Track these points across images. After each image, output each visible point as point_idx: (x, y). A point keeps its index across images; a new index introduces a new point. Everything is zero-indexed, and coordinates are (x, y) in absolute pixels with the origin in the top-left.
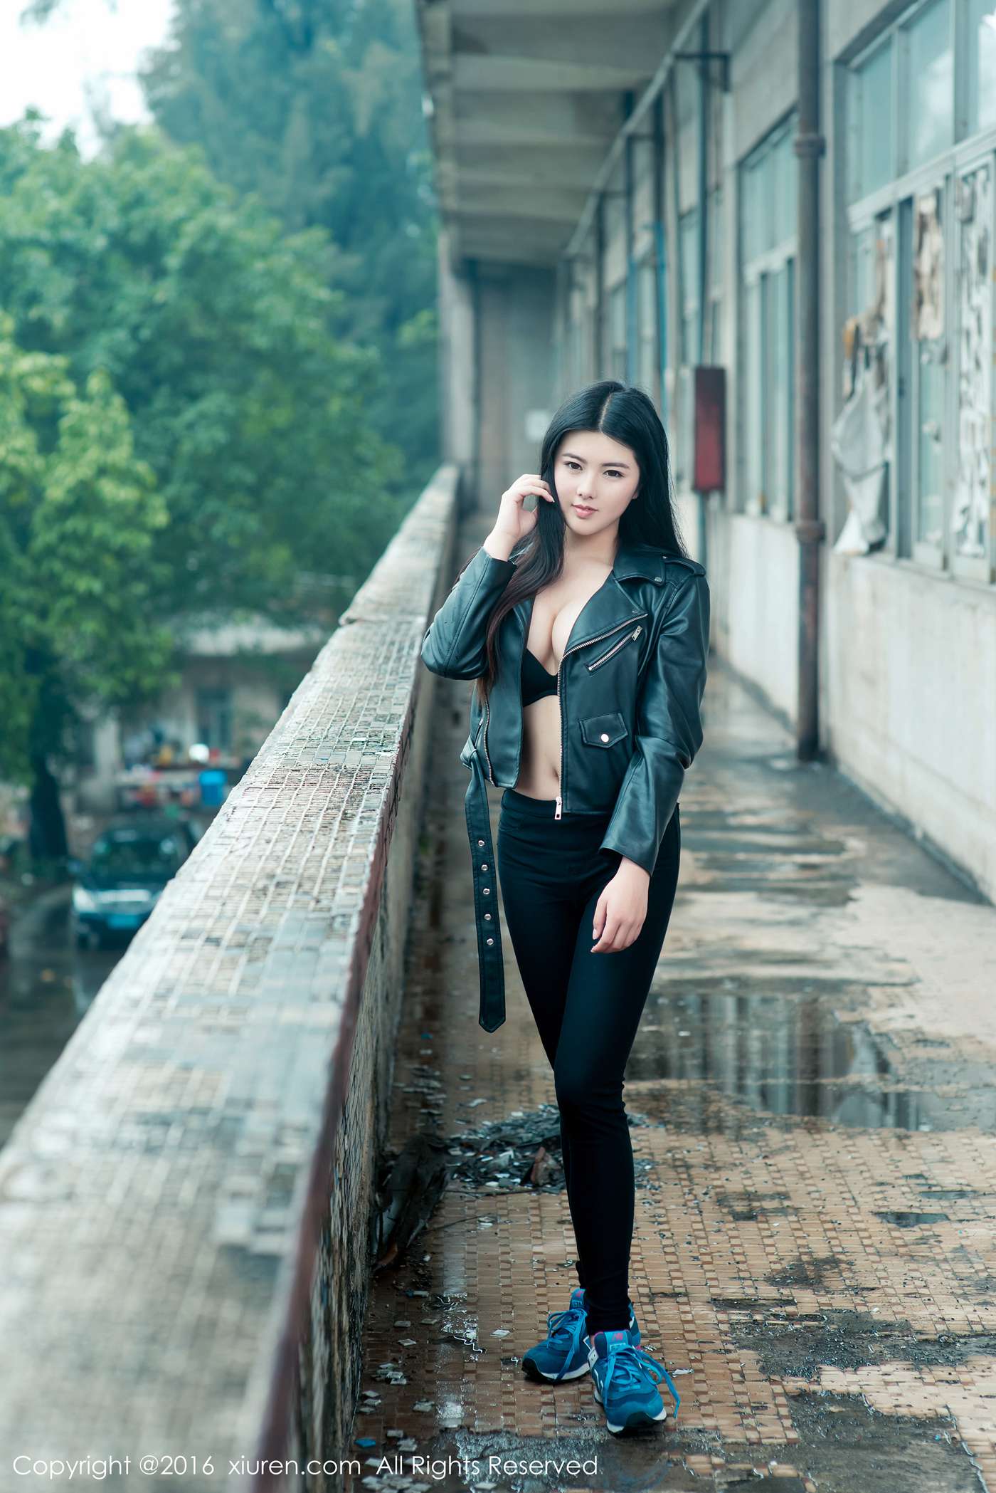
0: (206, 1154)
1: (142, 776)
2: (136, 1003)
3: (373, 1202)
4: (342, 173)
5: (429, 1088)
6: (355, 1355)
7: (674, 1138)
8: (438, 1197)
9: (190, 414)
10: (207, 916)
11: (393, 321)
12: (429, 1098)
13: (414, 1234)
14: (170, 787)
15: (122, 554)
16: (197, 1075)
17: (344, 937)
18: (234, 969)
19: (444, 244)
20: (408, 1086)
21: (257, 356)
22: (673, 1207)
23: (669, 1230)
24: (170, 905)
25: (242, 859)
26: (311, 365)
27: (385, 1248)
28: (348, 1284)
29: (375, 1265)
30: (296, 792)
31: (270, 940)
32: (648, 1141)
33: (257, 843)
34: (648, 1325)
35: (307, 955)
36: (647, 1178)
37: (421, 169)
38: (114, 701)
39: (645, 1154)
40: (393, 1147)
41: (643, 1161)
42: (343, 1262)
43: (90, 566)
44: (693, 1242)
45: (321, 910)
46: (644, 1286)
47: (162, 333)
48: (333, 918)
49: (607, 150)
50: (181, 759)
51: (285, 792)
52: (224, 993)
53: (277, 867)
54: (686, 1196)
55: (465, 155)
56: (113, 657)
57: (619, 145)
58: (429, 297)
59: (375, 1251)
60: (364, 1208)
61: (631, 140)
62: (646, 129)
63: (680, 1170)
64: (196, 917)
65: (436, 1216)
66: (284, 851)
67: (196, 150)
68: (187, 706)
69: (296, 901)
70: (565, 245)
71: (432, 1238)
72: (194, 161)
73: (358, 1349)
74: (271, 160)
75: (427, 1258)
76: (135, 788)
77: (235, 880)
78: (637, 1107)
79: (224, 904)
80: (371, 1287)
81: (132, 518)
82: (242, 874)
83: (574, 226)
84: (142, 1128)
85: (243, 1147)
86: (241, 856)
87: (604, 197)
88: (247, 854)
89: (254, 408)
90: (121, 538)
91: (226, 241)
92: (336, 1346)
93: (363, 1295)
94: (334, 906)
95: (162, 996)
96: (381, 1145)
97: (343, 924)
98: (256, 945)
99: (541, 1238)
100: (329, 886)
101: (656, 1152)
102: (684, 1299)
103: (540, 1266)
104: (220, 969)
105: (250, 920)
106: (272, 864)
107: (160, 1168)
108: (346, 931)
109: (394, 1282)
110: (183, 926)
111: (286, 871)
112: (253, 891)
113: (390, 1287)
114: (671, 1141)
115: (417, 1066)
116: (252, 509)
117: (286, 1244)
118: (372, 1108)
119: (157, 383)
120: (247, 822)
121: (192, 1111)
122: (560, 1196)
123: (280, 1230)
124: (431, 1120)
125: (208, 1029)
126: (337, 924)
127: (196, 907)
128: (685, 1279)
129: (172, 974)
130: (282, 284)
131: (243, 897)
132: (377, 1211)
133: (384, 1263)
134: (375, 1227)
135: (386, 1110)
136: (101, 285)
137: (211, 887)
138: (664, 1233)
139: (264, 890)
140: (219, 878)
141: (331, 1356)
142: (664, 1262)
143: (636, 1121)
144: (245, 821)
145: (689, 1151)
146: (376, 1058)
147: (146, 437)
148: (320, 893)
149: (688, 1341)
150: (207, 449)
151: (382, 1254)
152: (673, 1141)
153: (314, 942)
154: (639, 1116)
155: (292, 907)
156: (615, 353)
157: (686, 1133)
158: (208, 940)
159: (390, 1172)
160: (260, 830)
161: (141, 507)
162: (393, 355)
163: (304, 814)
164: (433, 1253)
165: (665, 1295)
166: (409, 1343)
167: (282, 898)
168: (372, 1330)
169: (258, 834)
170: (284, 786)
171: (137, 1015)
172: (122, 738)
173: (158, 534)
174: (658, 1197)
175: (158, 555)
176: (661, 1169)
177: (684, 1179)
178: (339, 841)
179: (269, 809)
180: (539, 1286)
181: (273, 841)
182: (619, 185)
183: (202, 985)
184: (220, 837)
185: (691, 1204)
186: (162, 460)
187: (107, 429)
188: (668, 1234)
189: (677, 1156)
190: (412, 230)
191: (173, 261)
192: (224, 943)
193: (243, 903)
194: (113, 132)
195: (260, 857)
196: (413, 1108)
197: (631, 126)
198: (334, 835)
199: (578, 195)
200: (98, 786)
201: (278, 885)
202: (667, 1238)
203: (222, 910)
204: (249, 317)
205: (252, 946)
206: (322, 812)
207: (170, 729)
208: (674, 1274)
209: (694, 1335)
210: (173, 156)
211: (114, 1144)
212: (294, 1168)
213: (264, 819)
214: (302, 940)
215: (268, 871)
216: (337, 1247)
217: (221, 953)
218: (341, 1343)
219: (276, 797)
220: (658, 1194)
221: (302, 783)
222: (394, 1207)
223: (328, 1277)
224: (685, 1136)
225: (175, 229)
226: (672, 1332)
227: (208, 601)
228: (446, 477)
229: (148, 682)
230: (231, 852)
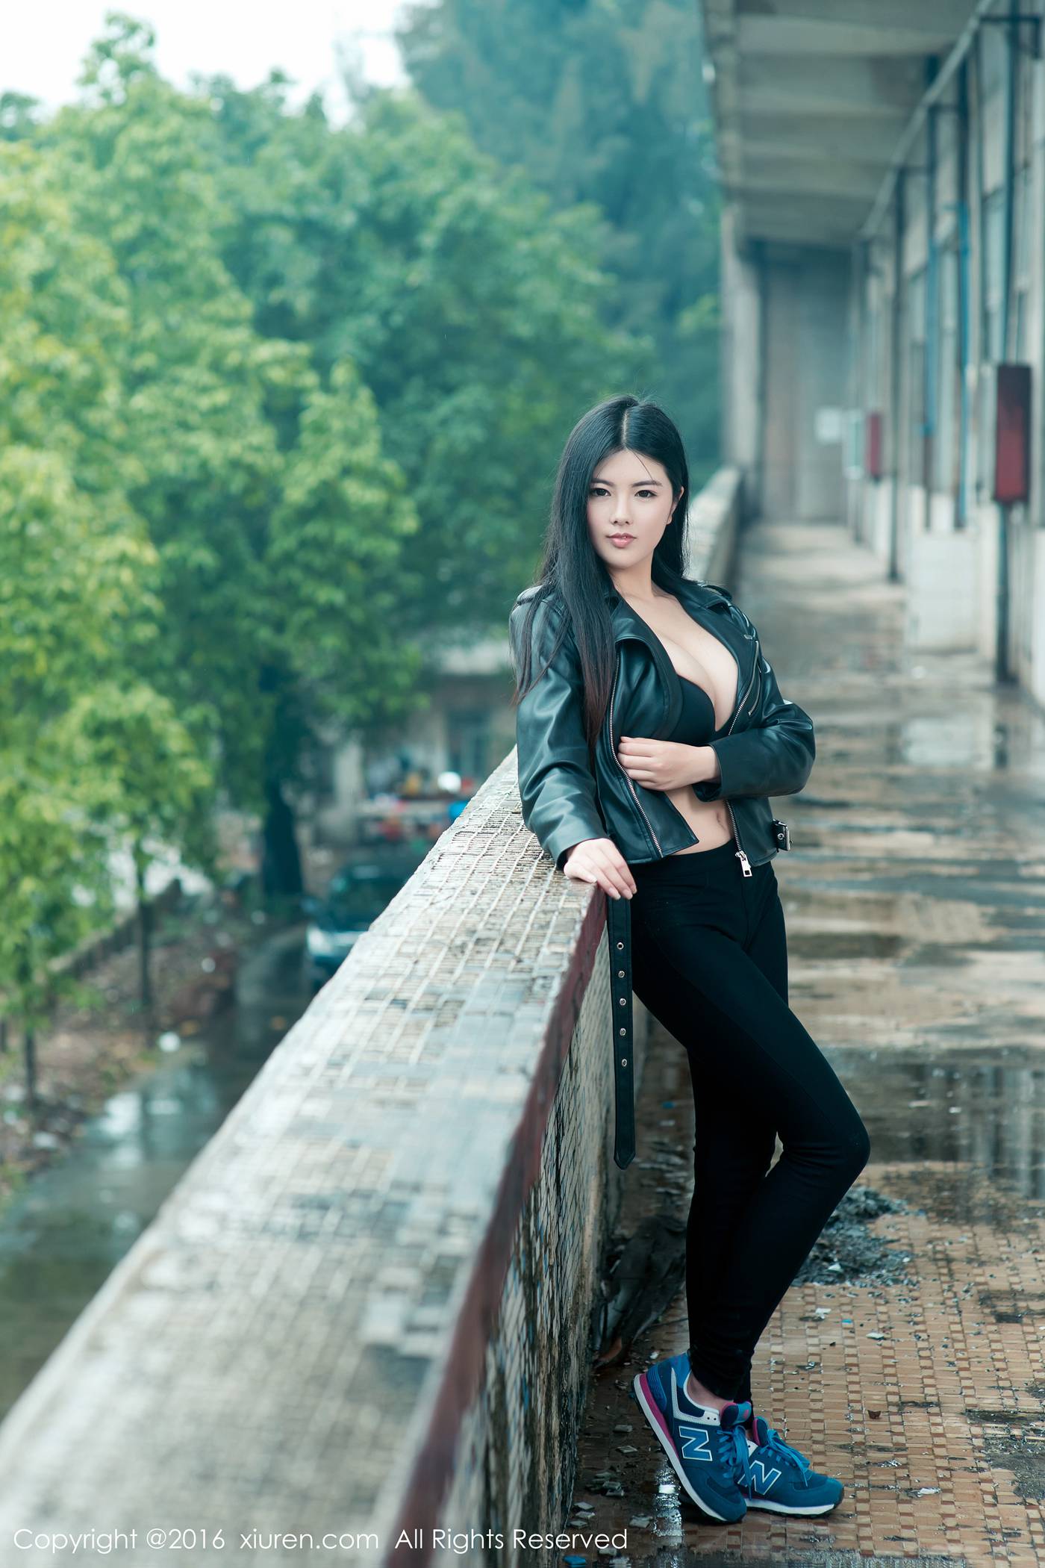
0: (364, 1243)
1: (386, 806)
2: (307, 1071)
3: (598, 1292)
4: (618, 143)
5: (668, 1164)
6: (567, 1462)
7: (936, 1227)
8: (678, 1288)
9: (444, 408)
10: (397, 975)
11: (671, 307)
12: (668, 1175)
13: (643, 1328)
14: (416, 819)
15: (366, 562)
16: (363, 1154)
17: (542, 1002)
18: (418, 1034)
19: (728, 224)
20: (644, 1162)
21: (518, 345)
22: (930, 1305)
23: (925, 1331)
24: (358, 962)
25: (442, 913)
26: (579, 356)
27: (609, 1341)
28: (560, 1383)
29: (596, 1362)
30: (512, 838)
31: (461, 1003)
32: (907, 1230)
33: (461, 895)
34: (894, 1437)
35: (500, 1020)
36: (904, 1272)
37: (703, 139)
38: (355, 724)
39: (903, 1244)
40: (623, 1231)
41: (901, 1252)
42: (553, 1358)
43: (332, 576)
44: (950, 1345)
45: (521, 971)
46: (894, 1393)
47: (415, 320)
48: (534, 980)
49: (907, 120)
50: (429, 789)
51: (499, 837)
52: (405, 1062)
53: (480, 922)
54: (945, 1294)
55: (751, 125)
56: (357, 675)
57: (920, 116)
58: (711, 280)
59: (598, 1346)
60: (587, 1299)
61: (934, 110)
62: (949, 98)
63: (941, 1263)
64: (385, 975)
65: (672, 1308)
66: (488, 904)
67: (457, 117)
68: (437, 730)
69: (495, 960)
70: (860, 226)
71: (664, 1333)
72: (453, 129)
73: (571, 1455)
74: (538, 128)
75: (655, 1355)
76: (378, 820)
77: (432, 935)
78: (896, 1192)
79: (416, 962)
80: (591, 1385)
81: (378, 523)
82: (440, 929)
83: (870, 205)
84: (299, 1212)
85: (404, 1236)
86: (442, 909)
87: (903, 174)
88: (448, 908)
89: (515, 403)
90: (366, 545)
91: (487, 218)
92: (542, 1452)
93: (580, 1395)
94: (536, 966)
95: (335, 1064)
96: (611, 1227)
97: (543, 986)
98: (446, 1008)
99: (781, 1336)
100: (534, 944)
101: (915, 1243)
102: (935, 1410)
103: (779, 1368)
104: (403, 1034)
105: (443, 981)
106: (475, 918)
107: (312, 1257)
108: (547, 995)
109: (617, 1381)
110: (369, 986)
111: (489, 926)
112: (450, 948)
113: (612, 1387)
114: (932, 1231)
115: (656, 1139)
116: (510, 515)
117: (437, 1347)
118: (600, 1186)
119: (408, 373)
120: (454, 870)
121: (354, 1194)
122: (802, 1289)
123: (433, 1329)
124: (668, 1201)
125: (382, 1103)
126: (536, 988)
127: (387, 964)
128: (938, 1387)
129: (350, 1039)
130: (548, 266)
131: (438, 954)
132: (602, 1301)
133: (606, 1360)
134: (599, 1319)
135: (619, 1187)
136: (351, 266)
137: (405, 942)
138: (920, 1334)
139: (462, 948)
140: (415, 933)
141: (534, 1464)
142: (918, 1367)
143: (894, 1207)
144: (451, 869)
145: (951, 1243)
146: (606, 1130)
147: (396, 434)
148: (523, 951)
149: (937, 1457)
150: (463, 448)
151: (603, 1352)
152: (935, 1231)
153: (508, 1007)
154: (898, 1202)
155: (490, 967)
156: (914, 346)
157: (948, 1222)
158: (394, 1001)
159: (619, 1258)
160: (466, 880)
161: (389, 510)
162: (670, 347)
163: (516, 863)
164: (662, 1350)
165: (916, 1404)
166: (630, 1449)
167: (480, 957)
168: (589, 1434)
169: (463, 884)
170: (500, 830)
171: (307, 1084)
172: (365, 764)
173: (407, 541)
174: (915, 1294)
175: (407, 564)
176: (921, 1262)
177: (944, 1275)
178: (551, 894)
179: (479, 857)
180: (776, 1390)
181: (479, 892)
182: (921, 160)
183: (381, 1052)
184: (422, 887)
185: (950, 1302)
186: (412, 459)
187: (353, 425)
188: (924, 1336)
189: (939, 1248)
190: (695, 207)
191: (428, 240)
192: (411, 1006)
193: (438, 960)
194: (366, 97)
195: (463, 910)
196: (649, 1186)
197: (933, 95)
198: (546, 886)
199: (872, 170)
200: (338, 817)
201: (478, 941)
202: (923, 1340)
203: (414, 968)
204: (511, 302)
205: (440, 1009)
206: (537, 861)
207: (418, 755)
208: (927, 1381)
209: (944, 1449)
210: (431, 124)
211: (266, 1228)
212: (457, 1259)
213: (473, 868)
214: (496, 1004)
215: (469, 925)
216: (545, 1341)
217: (406, 1017)
218: (549, 1448)
219: (488, 844)
220: (914, 1290)
221: (520, 828)
222: (621, 1297)
223: (530, 1376)
224: (948, 1226)
225: (432, 206)
226: (921, 1446)
227: (460, 616)
228: (725, 481)
229: (393, 703)
230: (432, 904)
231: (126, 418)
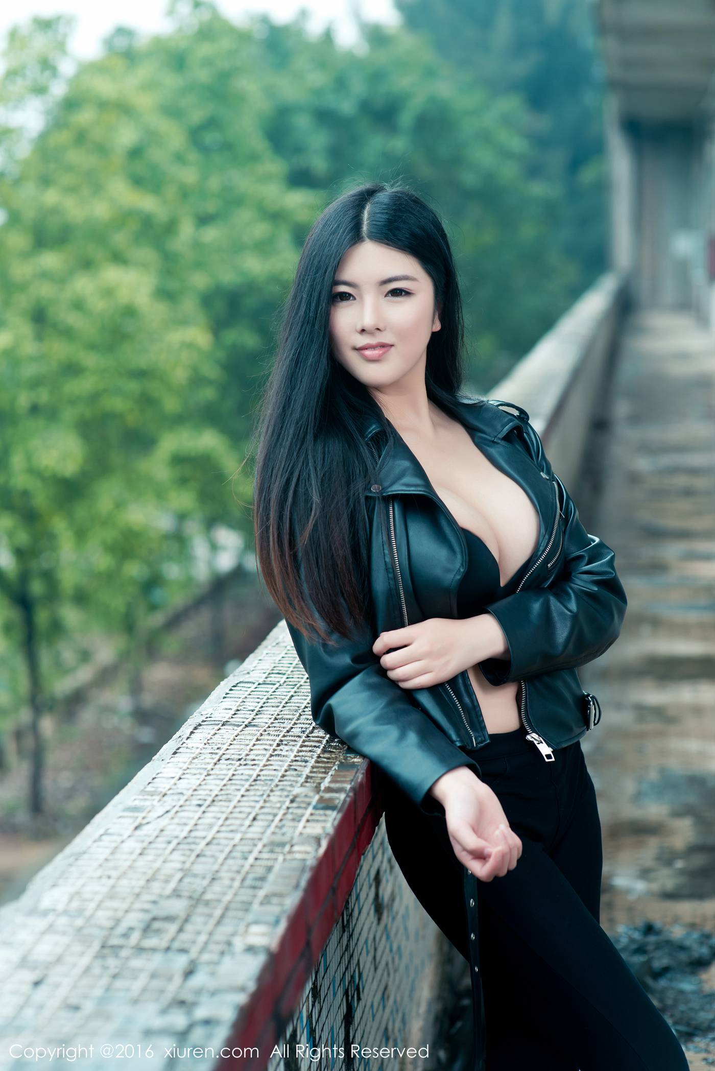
11: (576, 164)
162: (574, 193)
231: (197, 245)
